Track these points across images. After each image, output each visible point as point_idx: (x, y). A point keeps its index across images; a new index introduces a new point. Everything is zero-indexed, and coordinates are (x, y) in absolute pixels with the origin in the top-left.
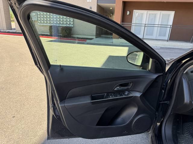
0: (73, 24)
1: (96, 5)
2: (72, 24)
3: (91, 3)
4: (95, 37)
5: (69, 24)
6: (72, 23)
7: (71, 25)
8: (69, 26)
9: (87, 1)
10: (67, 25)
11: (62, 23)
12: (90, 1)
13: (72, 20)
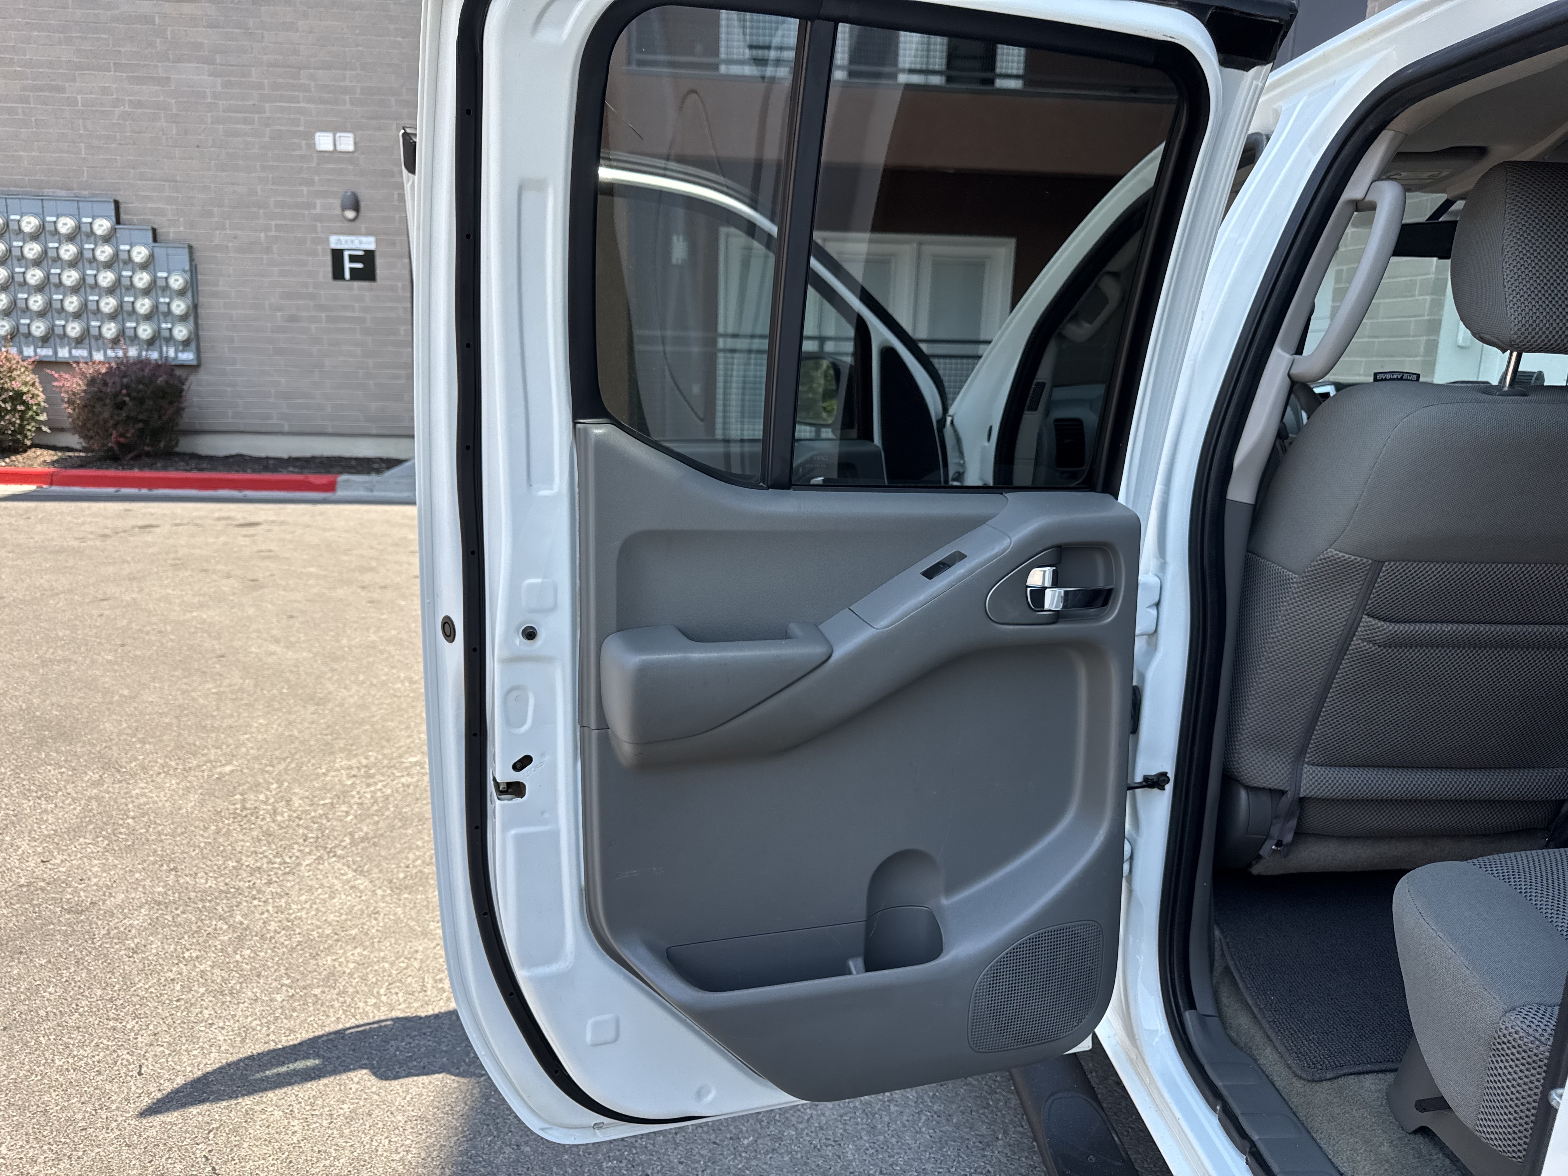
0: (193, 341)
2: (186, 343)
3: (348, 157)
5: (151, 343)
6: (181, 332)
7: (170, 352)
8: (150, 355)
9: (312, 145)
10: (133, 352)
11: (74, 329)
12: (346, 142)
13: (179, 307)
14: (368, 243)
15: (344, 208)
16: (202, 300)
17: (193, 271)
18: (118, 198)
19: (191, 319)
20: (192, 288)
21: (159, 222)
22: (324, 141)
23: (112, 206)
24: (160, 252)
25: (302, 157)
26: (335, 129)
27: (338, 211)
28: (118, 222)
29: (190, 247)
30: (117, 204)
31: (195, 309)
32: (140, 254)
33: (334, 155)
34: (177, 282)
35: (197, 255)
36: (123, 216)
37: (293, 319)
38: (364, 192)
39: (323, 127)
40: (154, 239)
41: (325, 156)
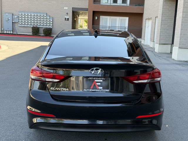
2: (52, 26)
13: (51, 23)
14: (68, 17)
18: (47, 13)
20: (53, 21)
21: (50, 15)
22: (65, 8)
24: (50, 18)
25: (63, 10)
27: (66, 14)
31: (53, 23)
32: (48, 18)
33: (66, 9)
34: (51, 20)
35: (53, 18)
36: (47, 15)
37: (61, 24)
38: (68, 13)
39: (65, 7)
40: (50, 16)
41: (65, 9)
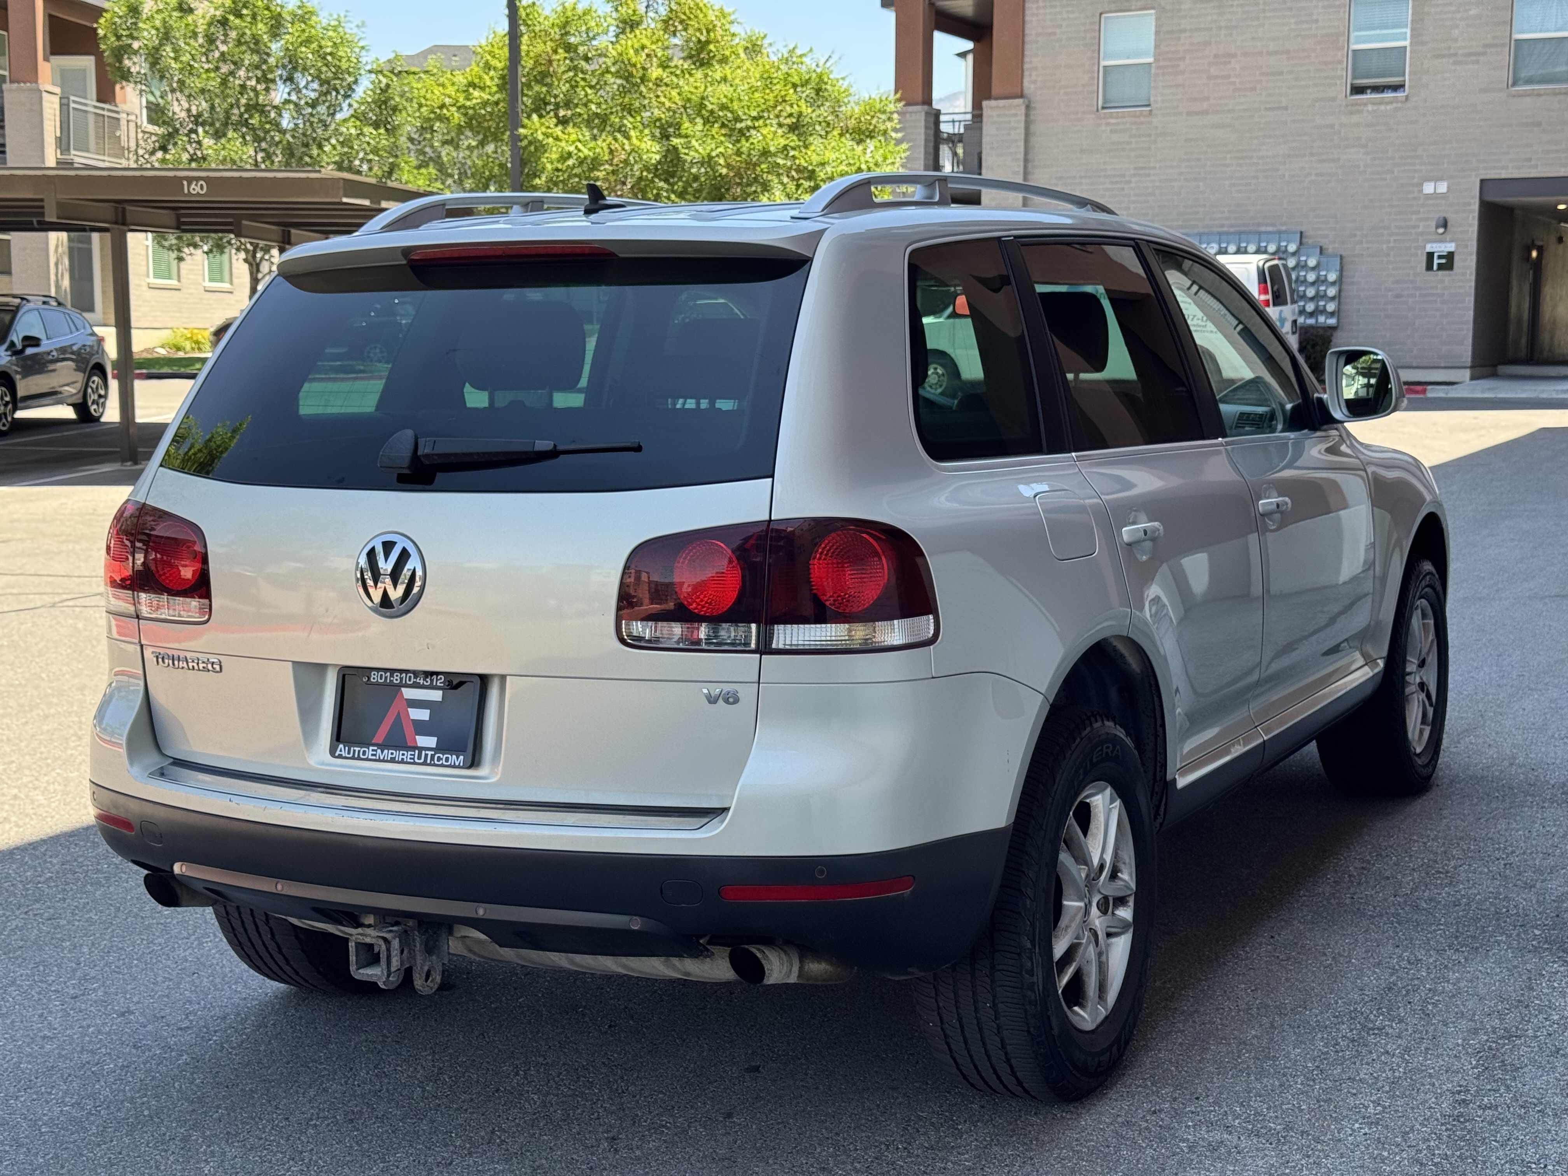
0: (1336, 312)
1: (1476, 207)
2: (1332, 314)
3: (1443, 196)
4: (1467, 373)
5: (1311, 314)
6: (1331, 307)
7: (1322, 319)
8: (1311, 321)
9: (1421, 191)
12: (1443, 187)
13: (1332, 292)
14: (1450, 247)
15: (1437, 227)
16: (1344, 287)
17: (1342, 270)
18: (1303, 229)
19: (1337, 300)
20: (1340, 280)
21: (1324, 242)
22: (1428, 188)
23: (1299, 235)
24: (1324, 260)
25: (1415, 198)
26: (1437, 179)
27: (1434, 229)
28: (1301, 243)
29: (1341, 257)
30: (1301, 233)
31: (1340, 291)
32: (1312, 262)
33: (1435, 196)
34: (1332, 277)
35: (1344, 260)
36: (1304, 240)
37: (1399, 296)
38: (1451, 217)
39: (1429, 180)
40: (1321, 252)
41: (1429, 196)
